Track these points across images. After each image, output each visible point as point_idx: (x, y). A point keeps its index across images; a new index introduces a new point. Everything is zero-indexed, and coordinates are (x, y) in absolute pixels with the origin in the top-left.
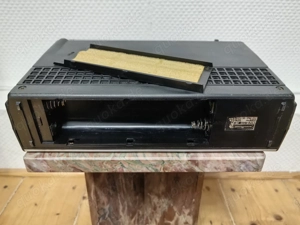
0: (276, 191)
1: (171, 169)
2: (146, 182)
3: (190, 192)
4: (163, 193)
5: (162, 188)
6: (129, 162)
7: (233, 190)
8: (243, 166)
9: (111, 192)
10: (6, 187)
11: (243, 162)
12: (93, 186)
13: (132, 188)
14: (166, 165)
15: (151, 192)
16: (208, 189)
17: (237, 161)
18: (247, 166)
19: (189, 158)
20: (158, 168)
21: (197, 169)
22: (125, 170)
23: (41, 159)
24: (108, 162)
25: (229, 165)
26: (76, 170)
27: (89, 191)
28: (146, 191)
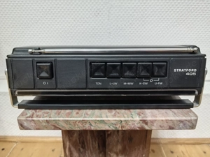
0: (205, 153)
1: (127, 128)
2: (107, 143)
3: (141, 149)
4: (120, 151)
5: (120, 147)
6: (95, 122)
7: (172, 152)
8: (181, 124)
9: (82, 150)
10: (3, 149)
11: (181, 121)
12: (68, 144)
13: (97, 147)
14: (124, 124)
15: (111, 151)
16: (153, 151)
17: (177, 121)
18: (184, 125)
19: (141, 119)
20: (118, 127)
21: (147, 127)
22: (92, 128)
23: (30, 119)
24: (80, 121)
25: (171, 124)
26: (56, 128)
27: (65, 148)
28: (107, 150)
